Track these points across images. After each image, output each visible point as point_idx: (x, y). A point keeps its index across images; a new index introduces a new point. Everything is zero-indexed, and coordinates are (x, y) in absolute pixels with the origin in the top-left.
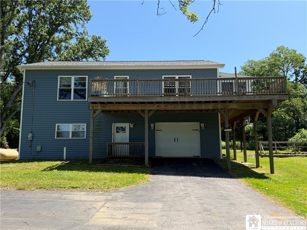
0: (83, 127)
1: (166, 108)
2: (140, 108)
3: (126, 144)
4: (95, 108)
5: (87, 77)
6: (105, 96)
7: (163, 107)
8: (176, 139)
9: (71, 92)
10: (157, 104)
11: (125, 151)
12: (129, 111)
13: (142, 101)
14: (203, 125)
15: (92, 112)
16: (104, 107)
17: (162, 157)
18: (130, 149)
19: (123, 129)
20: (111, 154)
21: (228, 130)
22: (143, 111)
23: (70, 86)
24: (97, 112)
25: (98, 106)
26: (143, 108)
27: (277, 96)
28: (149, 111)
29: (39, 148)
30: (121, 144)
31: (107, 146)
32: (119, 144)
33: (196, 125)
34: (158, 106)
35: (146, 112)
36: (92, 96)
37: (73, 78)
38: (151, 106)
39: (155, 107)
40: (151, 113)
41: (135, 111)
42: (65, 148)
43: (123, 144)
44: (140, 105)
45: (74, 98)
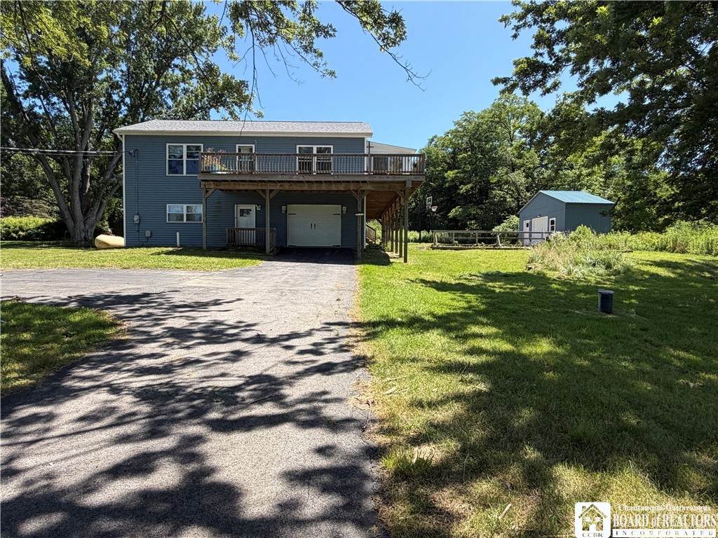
0: (199, 209)
1: (291, 188)
2: (259, 188)
3: (251, 229)
4: (207, 187)
5: (202, 145)
6: (220, 173)
7: (287, 187)
8: (313, 227)
9: (182, 164)
10: (280, 183)
11: (251, 238)
12: (246, 190)
13: (259, 179)
14: (345, 208)
15: (204, 191)
16: (217, 185)
17: (296, 246)
18: (257, 236)
19: (248, 211)
20: (234, 241)
21: (359, 214)
22: (264, 191)
23: (182, 157)
24: (210, 191)
25: (210, 184)
26: (264, 188)
27: (413, 177)
28: (271, 191)
29: (148, 233)
30: (246, 229)
31: (227, 232)
32: (243, 229)
33: (337, 208)
34: (281, 186)
35: (268, 192)
36: (202, 172)
37: (185, 146)
38: (272, 186)
39: (278, 187)
40: (273, 194)
41: (255, 191)
42: (178, 233)
43: (249, 229)
44: (260, 184)
45: (187, 173)
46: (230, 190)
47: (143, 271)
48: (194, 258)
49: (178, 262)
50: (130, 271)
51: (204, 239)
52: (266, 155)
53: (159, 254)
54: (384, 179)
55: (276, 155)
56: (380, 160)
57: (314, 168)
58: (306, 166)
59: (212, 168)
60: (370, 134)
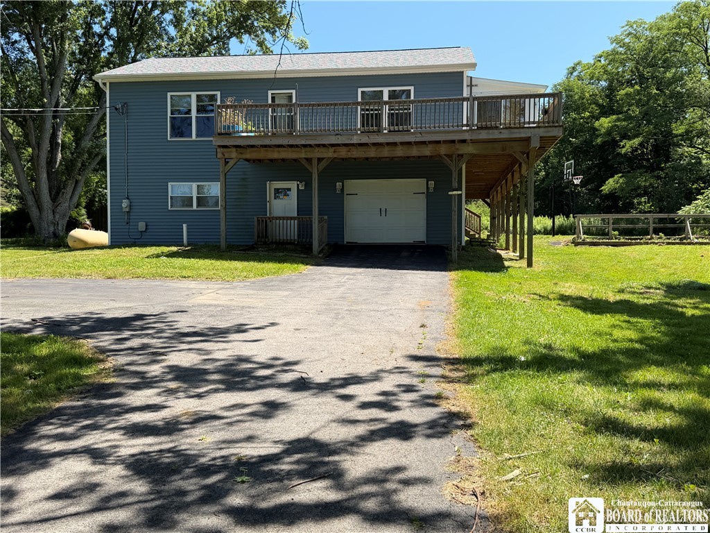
0: (214, 189)
1: (350, 155)
2: (303, 156)
3: (291, 218)
4: (226, 156)
5: (218, 93)
6: (245, 134)
7: (343, 153)
8: (383, 210)
9: (190, 124)
10: (334, 148)
11: (291, 231)
12: (283, 160)
13: (303, 143)
14: (432, 183)
15: (222, 163)
16: (241, 153)
17: (356, 243)
18: (299, 228)
19: (286, 192)
20: (266, 237)
21: (455, 193)
22: (309, 160)
23: (189, 112)
24: (231, 163)
25: (231, 152)
26: (309, 156)
27: (542, 130)
28: (320, 160)
29: (142, 226)
30: (283, 218)
31: (256, 223)
32: (280, 218)
33: (419, 184)
34: (334, 152)
35: (315, 162)
36: (219, 134)
37: (194, 95)
38: (322, 152)
39: (330, 154)
40: (323, 164)
41: (295, 160)
42: (185, 226)
43: (288, 218)
44: (303, 150)
45: (197, 136)
46: (260, 161)
47: (135, 282)
48: (207, 262)
49: (185, 268)
50: (117, 282)
51: (223, 234)
52: (313, 105)
53: (158, 256)
54: (495, 135)
55: (327, 105)
56: (488, 105)
57: (385, 122)
58: (371, 120)
59: (233, 127)
60: (473, 66)
